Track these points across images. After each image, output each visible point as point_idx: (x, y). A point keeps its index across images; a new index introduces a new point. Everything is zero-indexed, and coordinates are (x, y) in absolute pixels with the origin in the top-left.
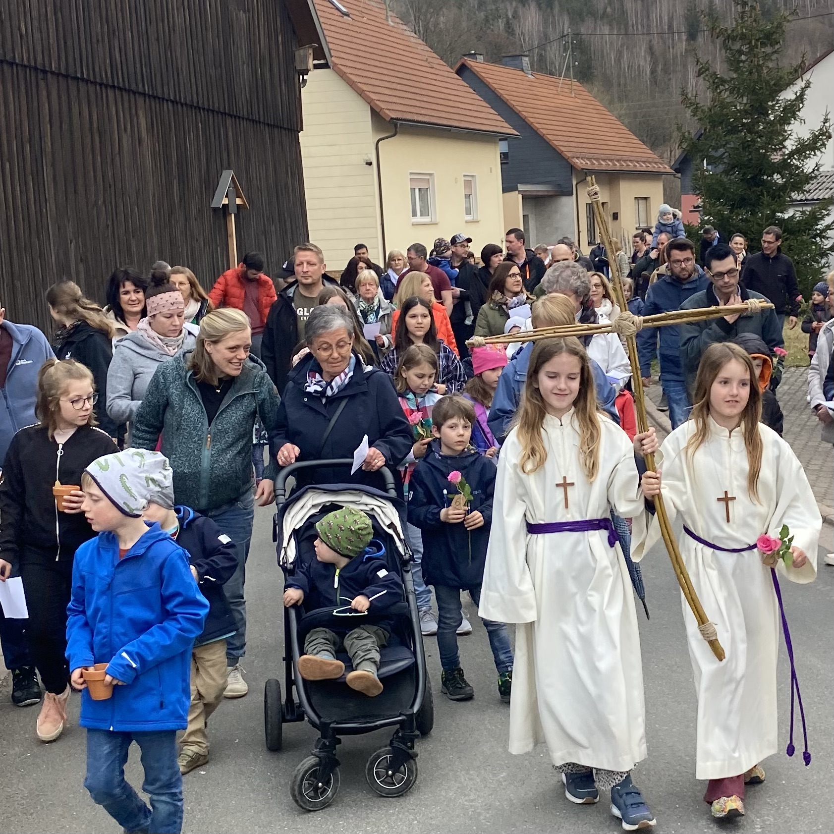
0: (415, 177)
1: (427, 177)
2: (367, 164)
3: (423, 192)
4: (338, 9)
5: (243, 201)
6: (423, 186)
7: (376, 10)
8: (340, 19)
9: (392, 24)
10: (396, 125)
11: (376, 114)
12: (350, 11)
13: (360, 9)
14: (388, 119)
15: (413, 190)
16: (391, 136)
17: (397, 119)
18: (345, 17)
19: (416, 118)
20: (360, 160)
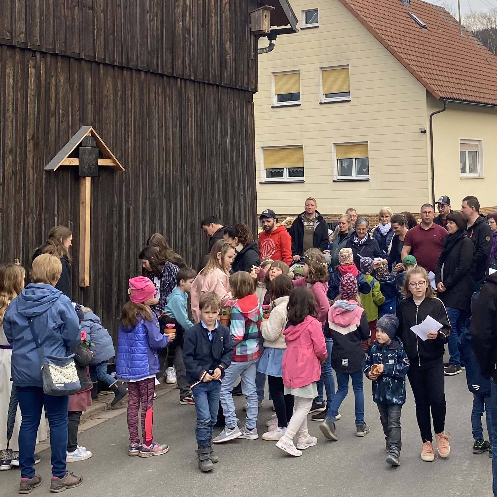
0: (464, 143)
1: (477, 143)
2: (422, 132)
3: (474, 154)
4: (418, 23)
5: (114, 162)
6: (473, 149)
7: (452, 26)
8: (418, 30)
9: (463, 36)
10: (445, 103)
11: (430, 95)
12: (427, 25)
13: (438, 25)
14: (438, 98)
15: (463, 153)
16: (441, 111)
17: (446, 98)
18: (423, 29)
19: (464, 98)
20: (417, 129)
